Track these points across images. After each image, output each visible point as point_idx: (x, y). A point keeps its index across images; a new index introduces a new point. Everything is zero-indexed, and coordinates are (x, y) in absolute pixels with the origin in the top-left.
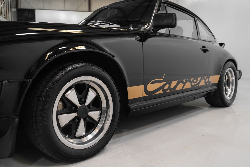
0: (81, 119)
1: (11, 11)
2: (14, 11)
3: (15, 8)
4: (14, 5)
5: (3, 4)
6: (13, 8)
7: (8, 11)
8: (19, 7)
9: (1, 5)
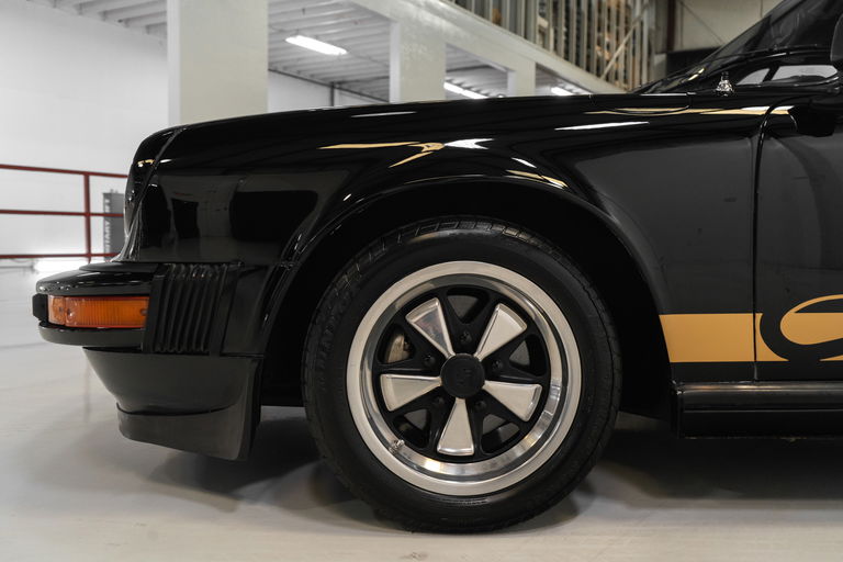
0: (457, 399)
1: (649, 64)
2: (660, 64)
3: (662, 52)
4: (660, 43)
5: (622, 47)
6: (657, 53)
7: (637, 67)
8: (678, 48)
9: (617, 48)
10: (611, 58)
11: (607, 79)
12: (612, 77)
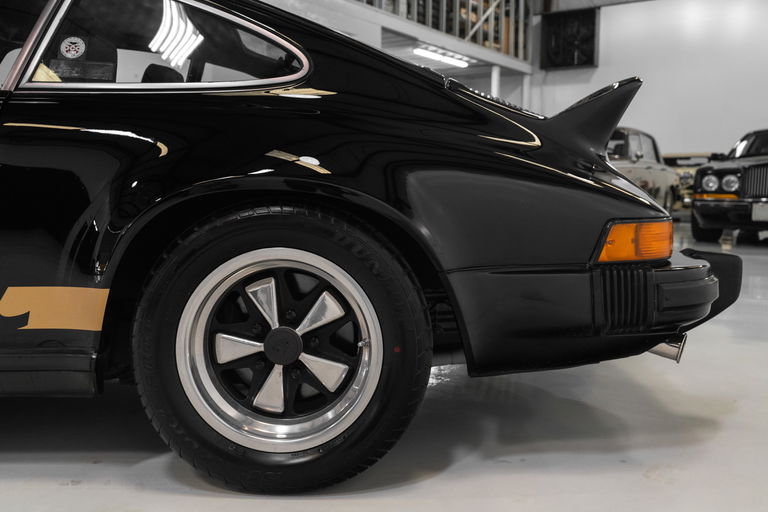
1: (526, 25)
2: (538, 25)
3: (539, 14)
7: (512, 28)
8: (554, 9)
9: (484, 12)
10: (478, 20)
11: (474, 39)
12: (480, 37)
